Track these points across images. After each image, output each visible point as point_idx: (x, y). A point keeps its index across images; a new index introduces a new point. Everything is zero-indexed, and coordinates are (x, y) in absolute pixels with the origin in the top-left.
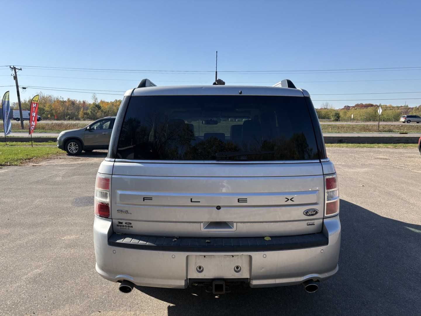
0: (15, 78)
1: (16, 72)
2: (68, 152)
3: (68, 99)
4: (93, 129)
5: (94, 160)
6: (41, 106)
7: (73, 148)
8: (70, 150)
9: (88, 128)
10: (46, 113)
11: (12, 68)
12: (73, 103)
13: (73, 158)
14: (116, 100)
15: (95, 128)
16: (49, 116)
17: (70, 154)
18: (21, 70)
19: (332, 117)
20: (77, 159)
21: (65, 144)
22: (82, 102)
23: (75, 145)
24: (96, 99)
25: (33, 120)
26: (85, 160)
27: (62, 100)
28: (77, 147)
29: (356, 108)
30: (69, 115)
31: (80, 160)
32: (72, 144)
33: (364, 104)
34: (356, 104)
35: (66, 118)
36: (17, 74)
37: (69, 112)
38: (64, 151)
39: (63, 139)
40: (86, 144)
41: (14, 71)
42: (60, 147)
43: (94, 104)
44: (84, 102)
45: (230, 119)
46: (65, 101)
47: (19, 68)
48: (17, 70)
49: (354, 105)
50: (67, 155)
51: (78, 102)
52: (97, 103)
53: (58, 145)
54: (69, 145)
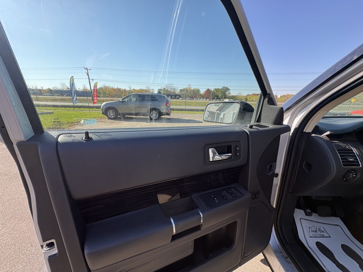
0: (88, 74)
1: (88, 71)
2: (108, 117)
3: (117, 88)
4: (125, 101)
5: (125, 124)
6: (104, 91)
7: (111, 114)
8: (110, 115)
9: (121, 100)
10: (107, 94)
11: (86, 69)
12: (119, 90)
13: (110, 122)
14: (140, 89)
15: (126, 101)
16: (108, 96)
17: (109, 118)
18: (90, 70)
19: (243, 99)
20: (113, 123)
21: (106, 112)
22: (124, 90)
23: (113, 112)
24: (131, 88)
25: (95, 96)
26: (118, 123)
27: (114, 88)
28: (114, 113)
29: (252, 95)
30: (118, 95)
31: (115, 123)
32: (111, 111)
33: (256, 94)
34: (253, 93)
35: (116, 97)
36: (88, 72)
37: (118, 94)
38: (105, 116)
39: (104, 108)
40: (120, 112)
41: (86, 71)
42: (103, 113)
43: (129, 90)
44: (125, 89)
45: (194, 99)
46: (116, 89)
47: (89, 69)
48: (88, 70)
49: (252, 94)
50: (108, 119)
51: (122, 89)
52: (131, 90)
53: (101, 112)
54: (109, 112)
